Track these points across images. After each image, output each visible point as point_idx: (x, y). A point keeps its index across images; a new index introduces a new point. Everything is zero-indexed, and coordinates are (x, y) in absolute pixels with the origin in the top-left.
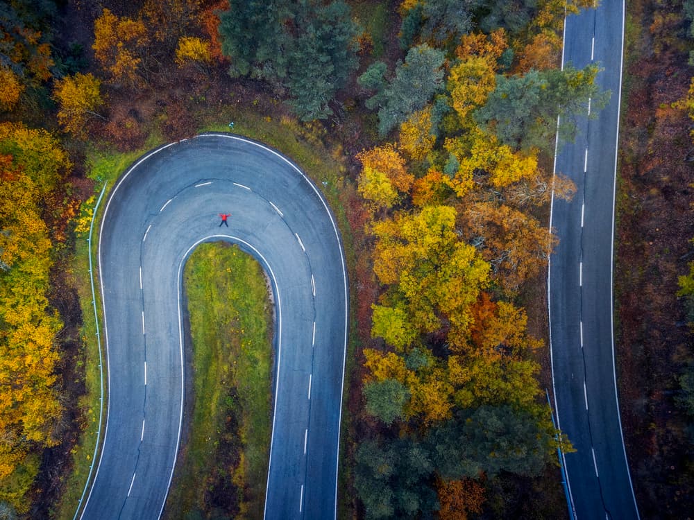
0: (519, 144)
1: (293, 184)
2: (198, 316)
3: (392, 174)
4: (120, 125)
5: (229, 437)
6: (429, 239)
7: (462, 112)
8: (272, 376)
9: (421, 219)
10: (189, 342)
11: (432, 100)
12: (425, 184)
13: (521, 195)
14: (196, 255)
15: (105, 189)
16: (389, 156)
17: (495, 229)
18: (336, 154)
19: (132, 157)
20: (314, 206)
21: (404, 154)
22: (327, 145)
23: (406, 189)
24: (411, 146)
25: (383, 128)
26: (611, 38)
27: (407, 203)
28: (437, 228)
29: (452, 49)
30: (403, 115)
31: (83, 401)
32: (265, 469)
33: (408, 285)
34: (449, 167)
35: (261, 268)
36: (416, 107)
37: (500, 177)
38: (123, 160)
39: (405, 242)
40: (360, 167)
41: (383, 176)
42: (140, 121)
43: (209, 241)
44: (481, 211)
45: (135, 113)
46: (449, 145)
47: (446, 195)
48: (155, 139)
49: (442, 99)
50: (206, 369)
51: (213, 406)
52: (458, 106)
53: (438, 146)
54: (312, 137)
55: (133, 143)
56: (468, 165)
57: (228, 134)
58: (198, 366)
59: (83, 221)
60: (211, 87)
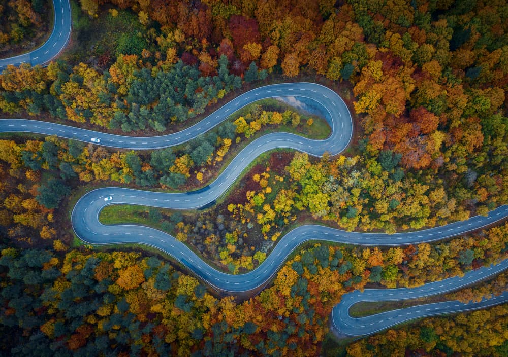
0: (82, 151)
1: (86, 198)
2: (116, 222)
3: (85, 174)
4: (66, 239)
5: (143, 215)
6: (99, 168)
7: (74, 160)
8: (130, 205)
9: (95, 170)
10: (122, 224)
11: (70, 165)
12: (88, 168)
13: (92, 152)
14: (102, 222)
15: (82, 243)
16: (81, 175)
17: (98, 157)
18: (79, 187)
19: (75, 237)
20: (92, 194)
21: (81, 172)
22: (78, 189)
23: (89, 172)
24: (80, 170)
25: (75, 175)
26: (60, 127)
27: (92, 172)
28: (96, 167)
29: (60, 161)
30: (73, 171)
31: (133, 248)
32: (149, 207)
33: (108, 173)
34: (85, 163)
35: (106, 207)
36: (72, 168)
37: (88, 155)
38: (75, 239)
39: (99, 173)
40: (83, 181)
41: (85, 176)
42: (65, 234)
43: (98, 218)
44: (94, 159)
45: (64, 235)
46: (80, 163)
47: (90, 164)
48: (71, 231)
49: (71, 163)
50: (128, 220)
51: (137, 219)
52: (73, 161)
53: (81, 165)
54: (75, 193)
55: (72, 236)
56: (85, 160)
57: (72, 213)
58: (128, 222)
59: (90, 248)
60: (59, 216)
